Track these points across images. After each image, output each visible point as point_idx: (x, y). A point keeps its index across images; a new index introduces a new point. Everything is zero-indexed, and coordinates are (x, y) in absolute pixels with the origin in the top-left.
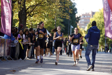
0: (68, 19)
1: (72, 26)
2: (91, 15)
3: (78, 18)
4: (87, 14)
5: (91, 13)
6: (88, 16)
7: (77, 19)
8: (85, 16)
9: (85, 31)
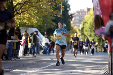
0: (59, 16)
1: (65, 24)
2: (86, 12)
4: (82, 10)
5: (86, 10)
6: (83, 13)
7: (70, 17)
8: (79, 13)
9: (79, 30)
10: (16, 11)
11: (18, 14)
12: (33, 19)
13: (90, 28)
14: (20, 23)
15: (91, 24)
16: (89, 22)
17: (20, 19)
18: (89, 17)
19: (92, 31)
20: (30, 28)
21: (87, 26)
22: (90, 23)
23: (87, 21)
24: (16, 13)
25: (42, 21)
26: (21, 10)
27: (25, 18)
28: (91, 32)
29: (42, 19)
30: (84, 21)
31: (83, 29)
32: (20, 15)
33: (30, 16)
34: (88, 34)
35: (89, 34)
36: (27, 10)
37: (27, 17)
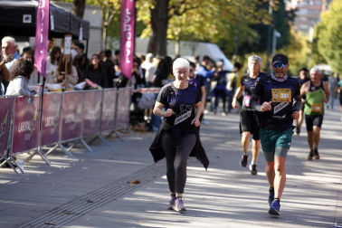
0: (266, 23)
1: (279, 31)
3: (292, 11)
6: (317, 2)
7: (290, 15)
8: (308, 2)
9: (308, 42)
10: (173, 7)
11: (177, 13)
12: (208, 25)
13: (331, 41)
14: (181, 33)
15: (335, 32)
16: (329, 27)
17: (181, 25)
18: (331, 16)
19: (336, 47)
20: (202, 45)
21: (326, 36)
22: (332, 29)
23: (325, 23)
24: (172, 12)
25: (228, 31)
26: (183, 6)
27: (192, 22)
28: (333, 48)
29: (228, 26)
30: (319, 24)
31: (316, 40)
32: (180, 17)
33: (202, 19)
34: (326, 54)
35: (329, 54)
36: (197, 7)
37: (196, 22)
